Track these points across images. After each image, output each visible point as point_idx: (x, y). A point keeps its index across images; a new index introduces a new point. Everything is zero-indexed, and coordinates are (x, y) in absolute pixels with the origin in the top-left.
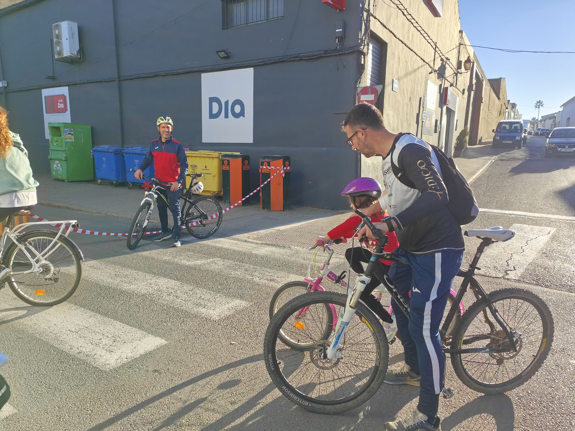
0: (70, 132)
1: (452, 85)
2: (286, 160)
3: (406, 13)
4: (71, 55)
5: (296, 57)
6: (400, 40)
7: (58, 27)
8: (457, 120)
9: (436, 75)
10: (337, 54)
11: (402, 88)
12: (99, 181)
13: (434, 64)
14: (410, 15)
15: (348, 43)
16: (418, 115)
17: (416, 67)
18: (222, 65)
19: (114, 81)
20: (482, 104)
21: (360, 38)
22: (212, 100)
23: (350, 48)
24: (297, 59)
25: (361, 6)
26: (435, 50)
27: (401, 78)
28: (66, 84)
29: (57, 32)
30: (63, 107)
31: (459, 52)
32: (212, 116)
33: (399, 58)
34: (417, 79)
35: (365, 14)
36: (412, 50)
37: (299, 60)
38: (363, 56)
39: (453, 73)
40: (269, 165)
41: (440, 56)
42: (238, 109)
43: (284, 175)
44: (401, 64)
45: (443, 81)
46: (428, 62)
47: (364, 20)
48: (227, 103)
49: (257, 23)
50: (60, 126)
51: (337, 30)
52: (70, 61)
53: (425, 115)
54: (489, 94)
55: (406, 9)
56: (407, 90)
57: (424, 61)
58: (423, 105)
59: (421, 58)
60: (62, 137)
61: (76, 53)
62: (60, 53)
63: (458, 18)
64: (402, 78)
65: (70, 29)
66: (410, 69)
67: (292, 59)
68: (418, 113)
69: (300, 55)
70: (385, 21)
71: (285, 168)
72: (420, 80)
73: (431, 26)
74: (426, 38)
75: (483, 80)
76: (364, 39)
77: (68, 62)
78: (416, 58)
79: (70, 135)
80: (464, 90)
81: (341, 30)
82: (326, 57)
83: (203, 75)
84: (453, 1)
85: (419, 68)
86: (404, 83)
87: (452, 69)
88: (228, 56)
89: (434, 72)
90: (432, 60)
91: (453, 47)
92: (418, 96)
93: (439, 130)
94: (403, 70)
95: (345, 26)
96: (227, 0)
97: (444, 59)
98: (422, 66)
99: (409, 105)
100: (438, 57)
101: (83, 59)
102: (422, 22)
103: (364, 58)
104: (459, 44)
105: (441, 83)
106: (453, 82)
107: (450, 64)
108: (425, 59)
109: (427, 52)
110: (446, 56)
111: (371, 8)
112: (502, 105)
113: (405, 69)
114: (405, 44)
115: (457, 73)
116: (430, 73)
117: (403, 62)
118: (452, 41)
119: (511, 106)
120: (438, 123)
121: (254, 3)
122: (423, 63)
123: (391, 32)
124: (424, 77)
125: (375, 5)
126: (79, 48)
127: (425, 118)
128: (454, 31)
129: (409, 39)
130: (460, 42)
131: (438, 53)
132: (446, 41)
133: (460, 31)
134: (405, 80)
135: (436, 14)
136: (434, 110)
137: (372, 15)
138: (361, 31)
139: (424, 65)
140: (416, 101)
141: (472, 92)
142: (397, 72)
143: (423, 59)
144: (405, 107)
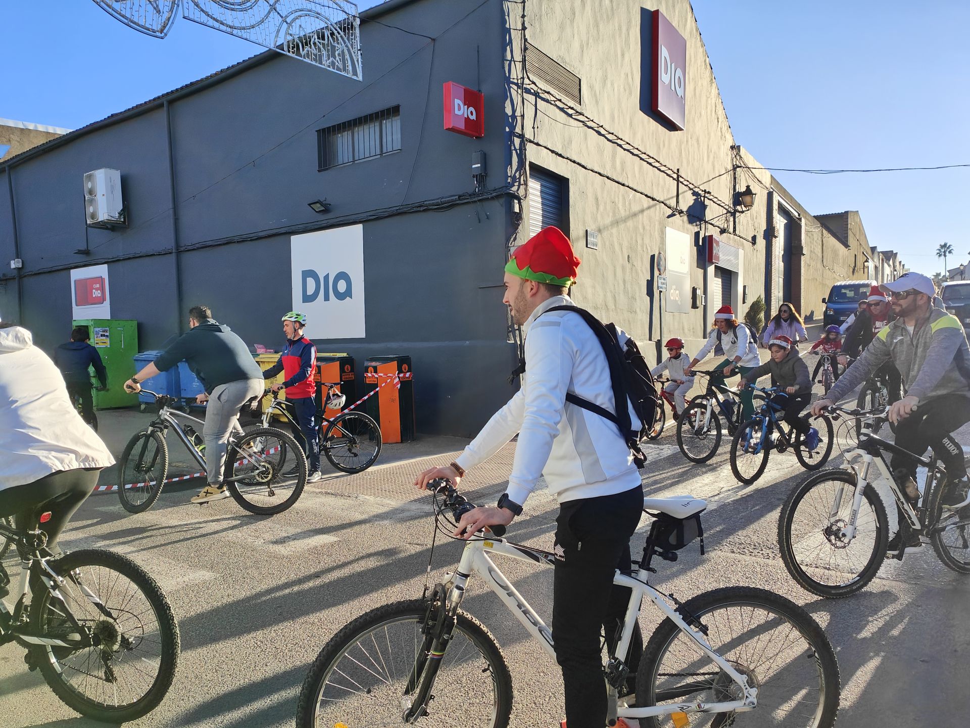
0: (103, 333)
1: (723, 231)
2: (403, 362)
3: (603, 132)
4: (110, 218)
5: (420, 206)
6: (596, 172)
7: (90, 178)
8: (745, 287)
9: (685, 218)
10: (476, 199)
11: (607, 243)
12: (143, 407)
13: (677, 202)
14: (612, 134)
15: (494, 182)
16: (650, 284)
17: (636, 208)
18: (320, 223)
19: (170, 253)
20: (802, 257)
21: (509, 175)
22: (307, 274)
23: (495, 190)
24: (422, 209)
25: (507, 129)
26: (678, 181)
27: (604, 228)
28: (104, 261)
29: (90, 185)
30: (100, 295)
31: (735, 178)
32: (307, 299)
33: (597, 199)
34: (640, 227)
35: (517, 141)
36: (623, 185)
37: (424, 211)
38: (516, 201)
39: (725, 211)
40: (376, 372)
41: (690, 189)
42: (342, 286)
43: (399, 386)
44: (601, 208)
45: (703, 226)
46: (662, 200)
47: (516, 150)
48: (327, 278)
49: (371, 159)
50: (90, 323)
51: (474, 166)
52: (109, 227)
53: (663, 281)
54: (820, 239)
55: (602, 126)
56: (621, 245)
57: (653, 199)
58: (658, 265)
59: (646, 196)
61: (117, 215)
62: (93, 216)
63: (725, 129)
64: (607, 227)
65: (109, 179)
66: (623, 213)
67: (415, 209)
68: (649, 279)
69: (425, 203)
70: (561, 147)
71: (401, 375)
72: (648, 228)
73: (664, 145)
74: (653, 164)
75: (800, 219)
76: (518, 177)
77: (107, 228)
78: (634, 196)
79: (104, 338)
80: (754, 240)
81: (479, 165)
82: (463, 204)
83: (294, 238)
84: (709, 102)
85: (642, 211)
86: (611, 235)
87: (722, 206)
88: (326, 209)
89: (680, 213)
90: (672, 197)
91: (719, 172)
92: (647, 252)
93: (703, 304)
94: (609, 216)
95: (484, 160)
96: (324, 130)
97: (700, 192)
98: (649, 208)
99: (628, 269)
100: (687, 191)
101: (128, 224)
102: (642, 141)
103: (520, 203)
104: (734, 166)
105: (697, 229)
106: (726, 226)
107: (715, 200)
108: (655, 197)
109: (658, 184)
110: (702, 188)
111: (528, 134)
112: (855, 255)
113: (611, 214)
114: (608, 178)
115: (736, 211)
116: (669, 217)
117: (605, 204)
118: (716, 164)
119: (881, 257)
120: (699, 292)
121: (361, 133)
122: (652, 202)
123: (574, 162)
124: (657, 223)
125: (536, 126)
126: (121, 207)
127: (665, 286)
128: (719, 148)
129: (615, 168)
130: (734, 164)
131: (685, 185)
132: (702, 165)
133: (732, 148)
134: (614, 230)
135: (671, 126)
136: (686, 272)
137: (531, 142)
138: (511, 166)
139: (655, 205)
140: (642, 261)
141: (774, 240)
142: (595, 219)
143: (651, 196)
144: (619, 272)
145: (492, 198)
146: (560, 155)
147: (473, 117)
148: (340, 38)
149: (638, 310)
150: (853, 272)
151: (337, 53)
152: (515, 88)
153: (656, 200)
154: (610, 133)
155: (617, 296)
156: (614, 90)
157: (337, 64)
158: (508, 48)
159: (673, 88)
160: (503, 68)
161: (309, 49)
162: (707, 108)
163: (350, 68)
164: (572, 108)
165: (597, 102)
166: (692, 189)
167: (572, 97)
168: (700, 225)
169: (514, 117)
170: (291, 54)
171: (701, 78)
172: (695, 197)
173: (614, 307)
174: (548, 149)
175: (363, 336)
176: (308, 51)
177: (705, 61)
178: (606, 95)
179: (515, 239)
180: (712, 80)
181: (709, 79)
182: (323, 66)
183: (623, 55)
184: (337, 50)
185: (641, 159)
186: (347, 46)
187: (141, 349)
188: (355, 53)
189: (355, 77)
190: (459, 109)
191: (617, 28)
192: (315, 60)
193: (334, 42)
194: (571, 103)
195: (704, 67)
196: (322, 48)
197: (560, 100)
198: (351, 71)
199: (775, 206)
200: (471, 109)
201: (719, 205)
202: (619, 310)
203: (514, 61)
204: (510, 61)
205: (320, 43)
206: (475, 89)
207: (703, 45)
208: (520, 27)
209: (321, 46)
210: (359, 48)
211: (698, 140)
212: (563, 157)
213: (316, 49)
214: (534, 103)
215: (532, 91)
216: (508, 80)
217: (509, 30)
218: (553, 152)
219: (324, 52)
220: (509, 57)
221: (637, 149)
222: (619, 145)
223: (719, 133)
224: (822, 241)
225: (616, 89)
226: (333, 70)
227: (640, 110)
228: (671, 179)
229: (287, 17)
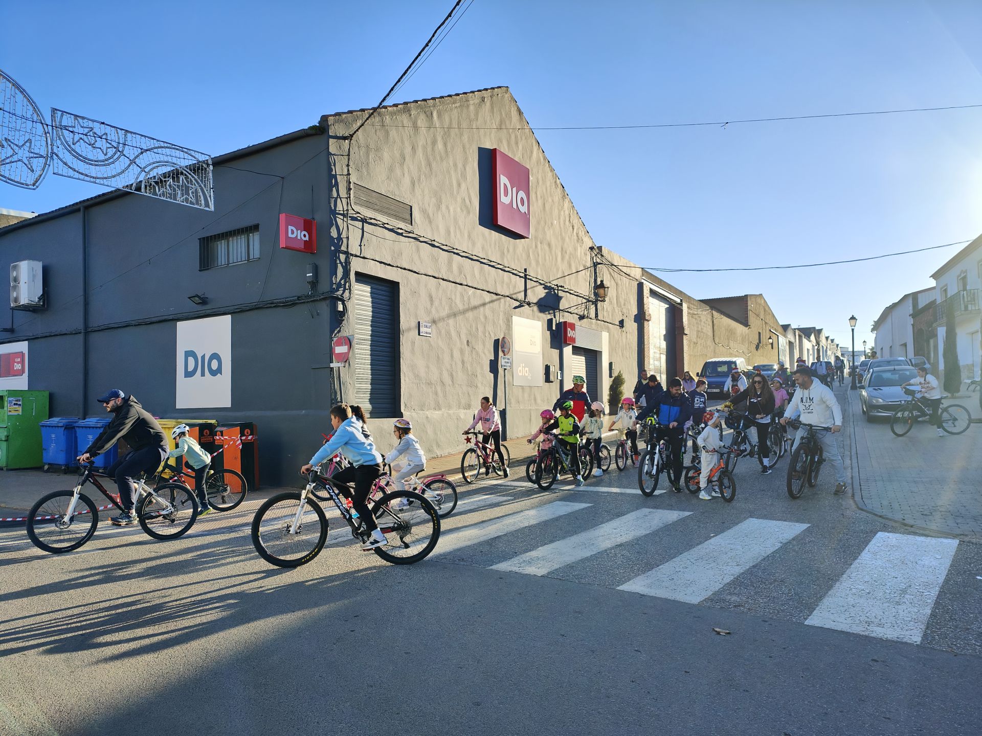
0: (16, 402)
1: (582, 318)
2: (245, 427)
3: (437, 244)
4: (30, 302)
5: (272, 303)
6: (430, 276)
7: (15, 267)
8: (611, 364)
9: (535, 308)
10: (310, 300)
11: (443, 332)
12: (46, 467)
13: (526, 295)
14: (447, 245)
15: (323, 287)
16: (494, 363)
17: (476, 303)
18: (198, 313)
19: (80, 333)
20: (684, 336)
21: (334, 282)
22: (188, 354)
23: (323, 293)
24: (273, 305)
25: (332, 248)
26: (525, 278)
27: (440, 320)
28: (25, 338)
29: (15, 274)
30: (20, 368)
31: (596, 273)
32: (188, 374)
33: (431, 296)
34: (482, 317)
36: (461, 284)
37: (274, 307)
38: (340, 303)
39: (585, 301)
40: (222, 435)
41: (541, 284)
42: (214, 364)
43: (241, 447)
44: (436, 303)
45: (557, 314)
46: (507, 294)
47: (341, 263)
48: (203, 357)
49: (240, 263)
50: (6, 394)
51: (308, 275)
52: (29, 309)
53: (507, 361)
54: (710, 320)
55: (434, 241)
56: (459, 333)
57: (496, 294)
58: (503, 348)
59: (488, 292)
60: (5, 409)
61: (37, 300)
62: (16, 300)
63: (582, 234)
64: (443, 319)
65: (32, 269)
66: (461, 307)
67: (268, 306)
68: (493, 359)
69: (274, 301)
70: (390, 258)
71: (244, 438)
72: (490, 317)
73: (508, 251)
74: (496, 266)
75: (681, 304)
76: (343, 283)
77: (29, 311)
78: (474, 293)
79: (17, 406)
80: (621, 324)
81: (311, 274)
82: (300, 303)
83: (179, 324)
84: (562, 214)
85: (484, 304)
86: (448, 325)
87: (581, 297)
88: (204, 301)
89: (528, 304)
90: (520, 292)
91: (577, 268)
92: (490, 338)
93: (559, 378)
94: (444, 309)
95: (316, 270)
96: (204, 238)
97: (553, 286)
98: (492, 301)
99: (467, 351)
100: (537, 286)
101: (47, 307)
102: (483, 248)
103: (344, 304)
104: (594, 263)
105: (549, 317)
106: (586, 313)
107: (572, 292)
108: (499, 292)
109: (503, 282)
110: (555, 282)
111: (354, 249)
113: (447, 308)
114: (443, 279)
115: (597, 301)
116: (515, 308)
117: (441, 300)
118: (572, 262)
119: (797, 334)
120: (554, 369)
121: (235, 242)
122: (495, 297)
123: (405, 269)
124: (501, 314)
125: (362, 244)
126: (42, 293)
127: (509, 364)
128: (575, 249)
129: (452, 272)
130: (595, 261)
131: (535, 281)
132: (556, 265)
133: (592, 248)
134: (451, 321)
135: (516, 236)
136: (537, 352)
137: (356, 256)
138: (336, 275)
139: (500, 299)
140: (484, 345)
141: (646, 323)
142: (429, 312)
143: (495, 292)
144: (457, 354)
145: (320, 300)
146: (389, 265)
147: (307, 238)
148: (194, 181)
149: (479, 385)
150: (757, 348)
151: (190, 192)
152: (342, 217)
153: (499, 295)
154: (444, 245)
155: (454, 374)
156: (449, 212)
157: (190, 199)
158: (334, 189)
159: (515, 206)
160: (330, 203)
161: (165, 190)
162: (559, 218)
163: (203, 202)
164: (401, 229)
165: (430, 222)
166: (543, 284)
167: (403, 220)
168: (554, 313)
169: (339, 238)
170: (148, 195)
171: (551, 196)
173: (451, 383)
174: (376, 261)
175: (229, 405)
177: (556, 182)
178: (440, 216)
179: (339, 331)
180: (564, 196)
181: (560, 196)
182: (177, 202)
183: (459, 185)
184: (191, 189)
185: (482, 263)
186: (200, 186)
187: (51, 416)
188: (207, 191)
189: (207, 209)
190: (293, 232)
191: (451, 165)
192: (170, 198)
193: (188, 183)
194: (402, 225)
195: (554, 186)
196: (177, 189)
197: (388, 224)
198: (203, 205)
199: (646, 292)
200: (304, 233)
201: (577, 296)
202: (457, 386)
203: (340, 198)
204: (336, 199)
205: (175, 185)
206: (309, 217)
207: (552, 170)
208: (345, 172)
209: (176, 187)
210: (211, 187)
211: (549, 245)
212: (393, 266)
213: (171, 190)
214: (361, 227)
215: (359, 219)
216: (334, 213)
217: (335, 176)
218: (381, 262)
219: (179, 192)
221: (475, 255)
222: (454, 253)
223: (575, 237)
224: (713, 322)
225: (452, 210)
226: (187, 204)
227: (480, 224)
228: (518, 277)
229: (145, 167)
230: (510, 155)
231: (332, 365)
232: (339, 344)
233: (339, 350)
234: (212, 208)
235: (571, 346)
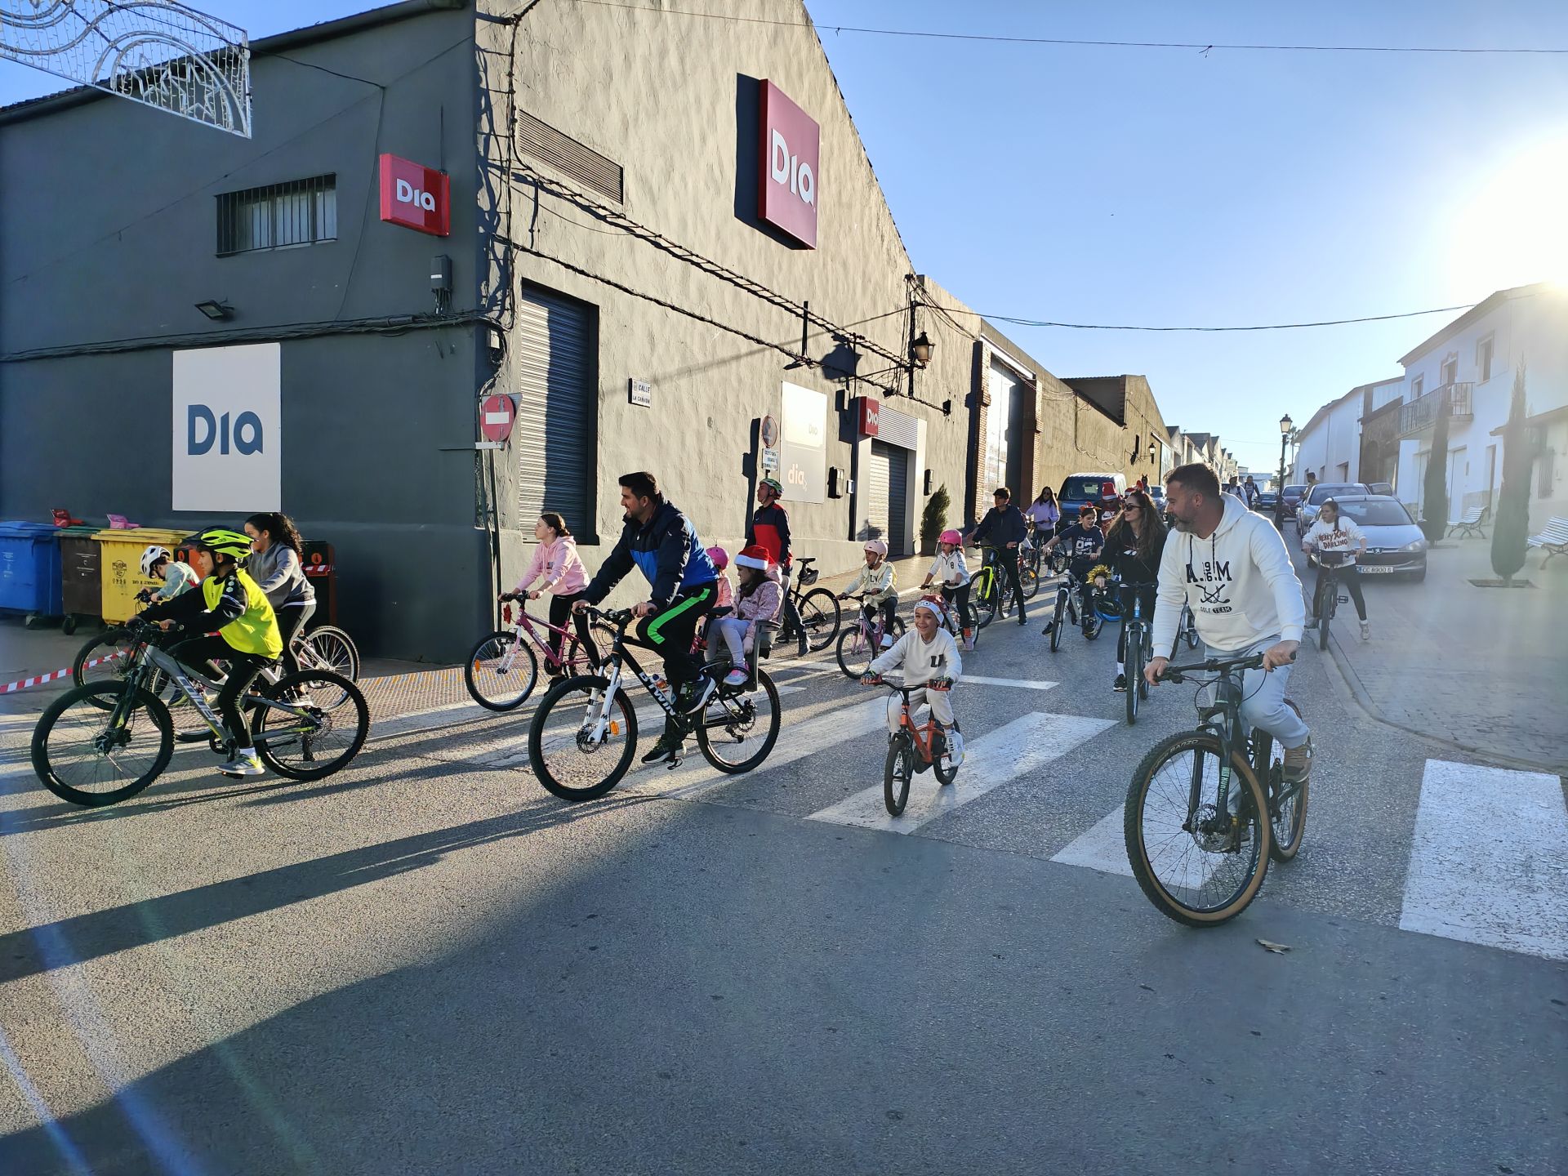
1: (888, 392)
3: (664, 244)
5: (360, 326)
6: (651, 299)
8: (927, 473)
9: (819, 371)
10: (436, 324)
11: (670, 399)
13: (804, 347)
14: (680, 247)
15: (463, 302)
16: (750, 459)
17: (725, 353)
18: (212, 335)
20: (1036, 435)
21: (484, 294)
22: (195, 411)
23: (463, 313)
24: (364, 330)
25: (481, 230)
26: (805, 318)
27: (665, 378)
31: (912, 320)
32: (196, 449)
33: (652, 337)
34: (733, 379)
35: (499, 249)
36: (702, 319)
37: (369, 333)
38: (495, 333)
39: (894, 365)
41: (829, 330)
42: (248, 434)
44: (660, 348)
45: (852, 383)
46: (776, 343)
47: (496, 259)
48: (225, 419)
51: (433, 277)
53: (771, 457)
54: (1072, 412)
55: (660, 236)
56: (695, 403)
57: (759, 342)
58: (766, 434)
59: (746, 336)
63: (895, 251)
64: (670, 377)
66: (700, 359)
67: (352, 330)
68: (749, 452)
69: (368, 321)
70: (583, 261)
72: (747, 381)
73: (780, 268)
75: (1034, 383)
76: (500, 298)
78: (723, 336)
80: (947, 407)
81: (440, 276)
82: (419, 328)
83: (177, 355)
84: (867, 213)
85: (738, 357)
86: (677, 388)
87: (888, 358)
89: (807, 363)
90: (796, 341)
91: (885, 310)
92: (746, 415)
93: (850, 491)
94: (673, 360)
95: (449, 268)
96: (226, 196)
97: (847, 336)
98: (751, 353)
99: (707, 436)
100: (823, 333)
102: (740, 259)
103: (501, 336)
104: (911, 303)
105: (839, 387)
106: (895, 385)
107: (875, 348)
108: (762, 338)
109: (769, 322)
110: (851, 330)
111: (520, 237)
112: (1137, 437)
113: (677, 359)
114: (673, 308)
115: (913, 365)
117: (668, 344)
118: (879, 298)
119: (1186, 441)
120: (843, 476)
122: (756, 346)
123: (609, 283)
124: (765, 376)
125: (535, 228)
127: (775, 464)
128: (884, 276)
129: (687, 296)
130: (913, 300)
131: (820, 325)
132: (853, 300)
133: (909, 277)
134: (684, 382)
135: (794, 243)
136: (818, 446)
137: (524, 249)
138: (488, 281)
139: (763, 350)
140: (735, 428)
141: (983, 408)
142: (647, 364)
143: (756, 337)
144: (690, 440)
145: (457, 325)
146: (582, 272)
147: (432, 207)
148: (213, 76)
149: (725, 495)
150: (1133, 460)
151: (206, 97)
152: (498, 173)
153: (763, 343)
154: (676, 246)
155: (685, 473)
156: (686, 186)
157: (206, 111)
158: (484, 116)
159: (794, 189)
160: (476, 142)
161: (157, 89)
162: (862, 220)
163: (231, 119)
164: (604, 208)
165: (654, 202)
166: (833, 331)
167: (608, 192)
168: (847, 381)
169: (494, 212)
170: (122, 94)
171: (851, 179)
172: (837, 343)
173: (679, 489)
174: (558, 262)
175: (278, 509)
176: (154, 91)
177: (859, 154)
178: (670, 192)
179: (492, 386)
180: (871, 181)
181: (866, 181)
182: (180, 115)
183: (704, 139)
184: (207, 93)
185: (737, 284)
186: (225, 88)
188: (239, 98)
189: (238, 133)
190: (405, 193)
191: (692, 100)
192: (167, 105)
193: (202, 79)
194: (604, 201)
195: (856, 162)
196: (180, 89)
197: (581, 196)
198: (231, 125)
199: (986, 360)
200: (426, 195)
201: (883, 355)
202: (689, 494)
203: (496, 136)
204: (488, 135)
205: (177, 81)
206: (436, 167)
207: (855, 133)
208: (506, 88)
209: (178, 85)
210: (247, 92)
211: (845, 265)
212: (588, 276)
213: (169, 89)
214: (533, 196)
215: (530, 179)
216: (484, 162)
217: (486, 92)
218: (568, 266)
219: (185, 96)
220: (486, 128)
221: (727, 270)
222: (693, 263)
223: (885, 256)
224: (1076, 415)
225: (690, 185)
226: (199, 121)
227: (735, 216)
228: (794, 315)
229: (117, 41)
230: (788, 95)
231: (478, 446)
232: (494, 407)
233: (492, 418)
234: (248, 132)
235: (870, 439)
